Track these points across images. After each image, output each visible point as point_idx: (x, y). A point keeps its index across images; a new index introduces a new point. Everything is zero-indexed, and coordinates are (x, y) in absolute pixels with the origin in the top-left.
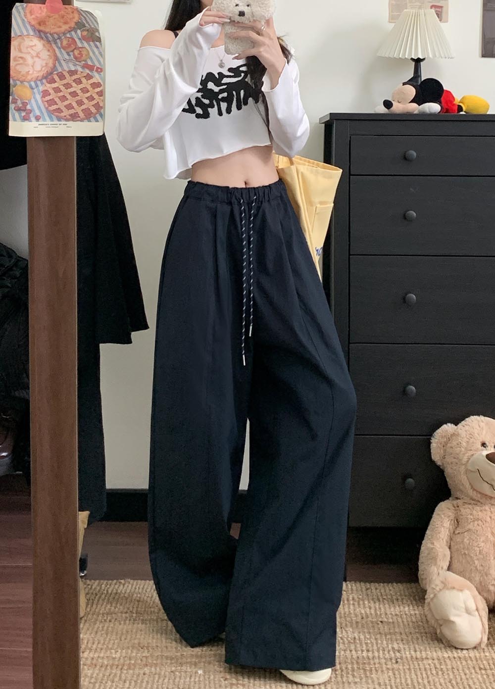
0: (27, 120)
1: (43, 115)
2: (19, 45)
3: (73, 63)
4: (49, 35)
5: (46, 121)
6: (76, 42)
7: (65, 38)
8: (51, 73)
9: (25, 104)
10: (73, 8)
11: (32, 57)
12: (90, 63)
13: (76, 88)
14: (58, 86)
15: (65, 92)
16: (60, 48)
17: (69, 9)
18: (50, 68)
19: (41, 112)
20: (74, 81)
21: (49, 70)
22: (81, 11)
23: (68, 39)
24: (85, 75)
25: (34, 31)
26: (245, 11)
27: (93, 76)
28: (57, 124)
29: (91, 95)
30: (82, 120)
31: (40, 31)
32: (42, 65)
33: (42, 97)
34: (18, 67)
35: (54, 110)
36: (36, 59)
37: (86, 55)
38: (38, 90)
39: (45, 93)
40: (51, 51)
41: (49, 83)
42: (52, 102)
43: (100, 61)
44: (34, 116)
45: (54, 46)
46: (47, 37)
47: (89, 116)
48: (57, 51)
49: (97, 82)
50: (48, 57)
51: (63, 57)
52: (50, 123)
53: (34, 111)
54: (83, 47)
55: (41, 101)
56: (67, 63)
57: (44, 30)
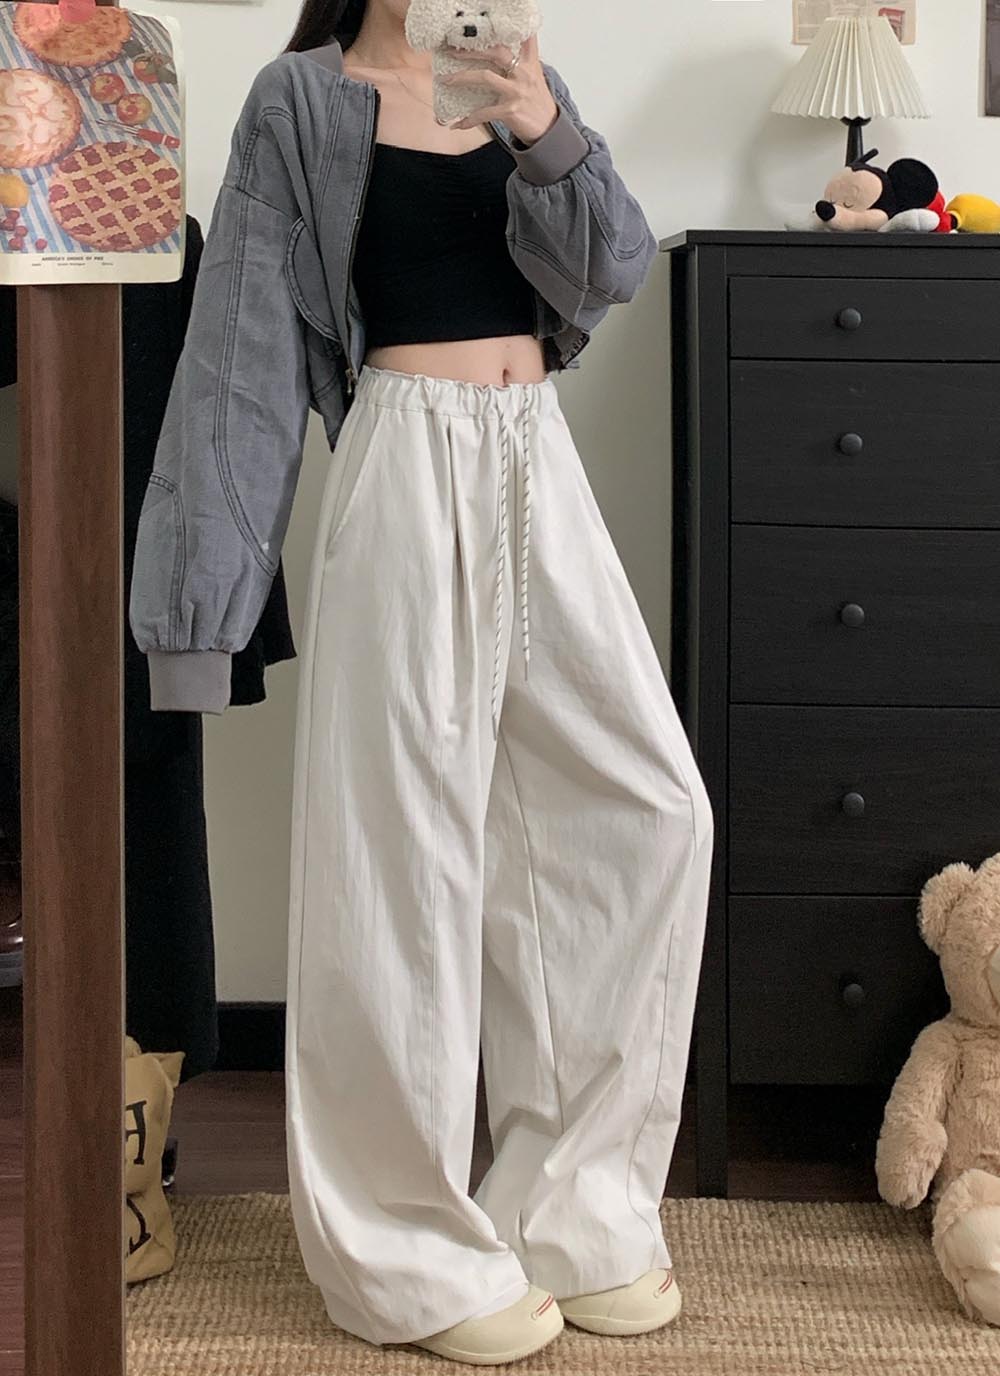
0: (17, 249)
1: (52, 238)
3: (116, 127)
4: (66, 71)
5: (58, 251)
6: (123, 83)
7: (100, 75)
8: (70, 151)
9: (15, 215)
10: (118, 13)
11: (30, 117)
12: (153, 128)
13: (122, 181)
14: (84, 177)
15: (99, 190)
16: (89, 98)
17: (110, 15)
18: (67, 140)
19: (49, 233)
20: (119, 166)
21: (65, 142)
22: (135, 18)
23: (105, 77)
24: (143, 154)
25: (35, 60)
26: (477, 26)
27: (159, 154)
28: (82, 258)
29: (156, 197)
30: (135, 250)
31: (45, 61)
32: (50, 134)
33: (50, 201)
35: (75, 227)
36: (38, 121)
37: (145, 111)
38: (42, 185)
39: (57, 193)
40: (69, 101)
41: (66, 171)
42: (70, 211)
43: (174, 124)
44: (32, 241)
45: (76, 91)
46: (62, 75)
47: (149, 240)
48: (82, 101)
49: (167, 168)
50: (63, 115)
51: (95, 115)
52: (67, 255)
53: (33, 231)
54: (138, 95)
55: (48, 209)
56: (105, 129)
57: (56, 59)
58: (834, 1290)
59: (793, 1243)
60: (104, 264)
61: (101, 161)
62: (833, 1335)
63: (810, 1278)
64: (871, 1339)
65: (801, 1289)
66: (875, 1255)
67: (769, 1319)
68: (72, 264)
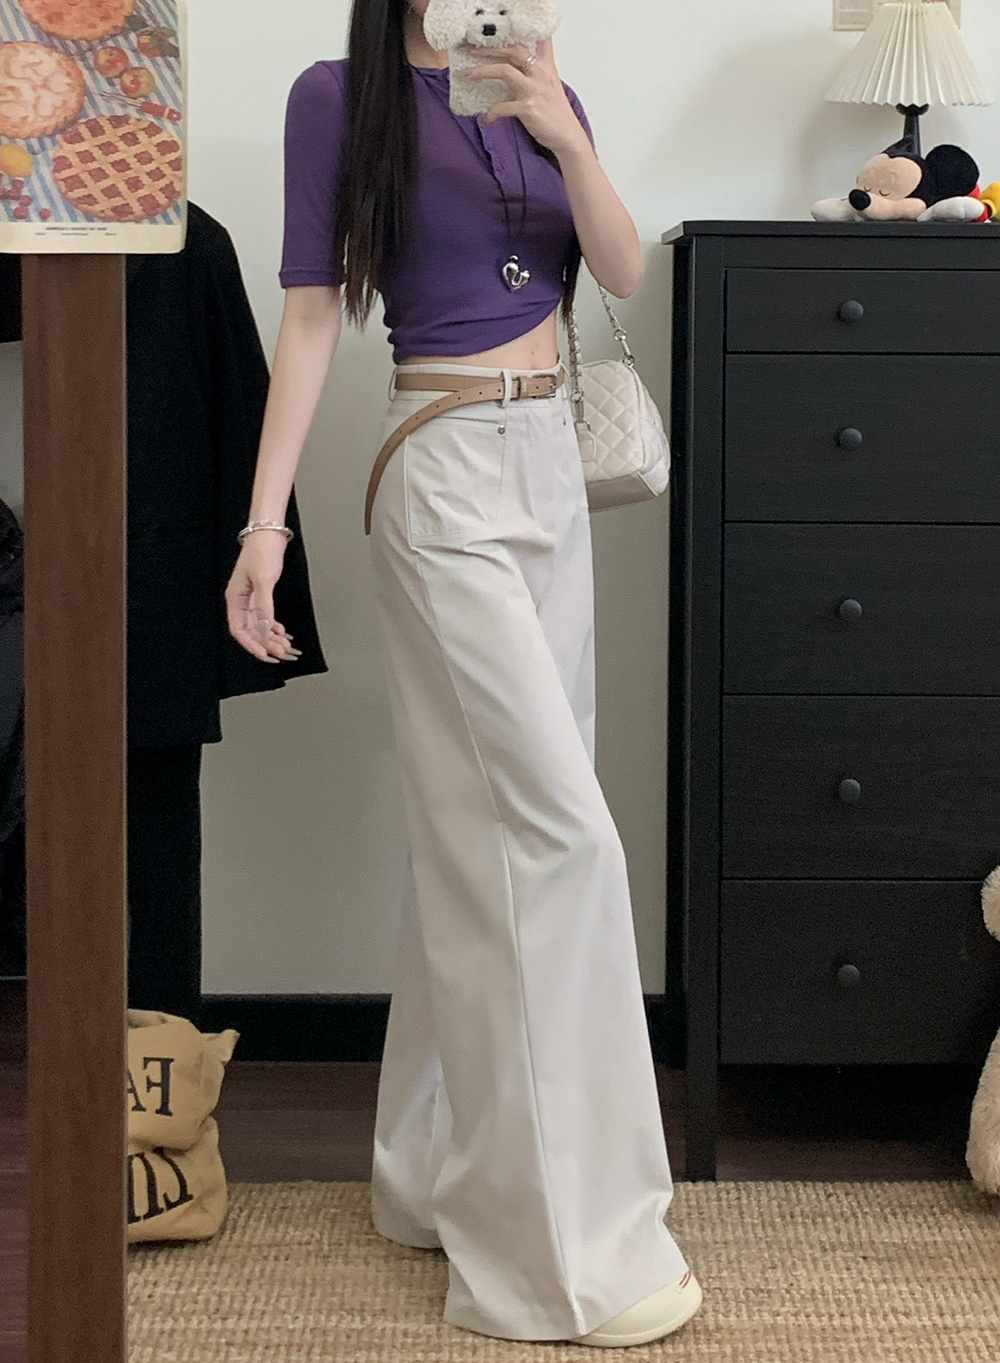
0: (21, 218)
1: (56, 208)
2: (7, 63)
3: (120, 100)
4: (69, 42)
5: (62, 222)
6: (126, 57)
7: (103, 48)
8: (74, 122)
9: (19, 185)
11: (34, 88)
12: (155, 101)
13: (125, 152)
14: (87, 148)
15: (103, 161)
16: (92, 70)
18: (71, 113)
19: (53, 203)
20: (123, 137)
23: (109, 50)
24: (145, 125)
25: (39, 33)
27: (161, 127)
28: (85, 228)
29: (158, 168)
30: (138, 220)
31: (49, 34)
32: (54, 105)
33: (54, 172)
35: (78, 198)
36: (42, 92)
37: (148, 84)
38: (46, 157)
39: (61, 163)
40: (73, 75)
41: (70, 143)
42: (74, 182)
43: (176, 97)
44: (36, 209)
45: (80, 65)
46: (66, 48)
47: (152, 211)
48: (86, 75)
49: (169, 140)
50: (67, 88)
51: (98, 86)
52: (70, 225)
53: (37, 200)
54: (142, 68)
55: (51, 180)
56: (108, 101)
57: (59, 32)
58: (896, 1264)
59: (852, 1220)
60: (108, 234)
61: (103, 132)
62: (894, 1305)
63: (870, 1253)
65: (863, 1265)
67: (831, 1292)
68: (75, 234)
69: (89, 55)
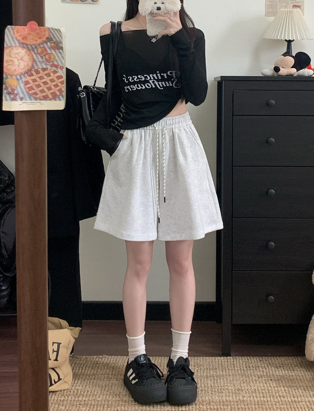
0: (14, 100)
2: (10, 53)
3: (45, 63)
4: (29, 46)
5: (27, 101)
6: (47, 50)
8: (31, 70)
9: (14, 90)
10: (45, 28)
11: (18, 60)
12: (56, 63)
13: (47, 79)
14: (35, 78)
15: (40, 82)
16: (36, 54)
17: (43, 29)
18: (30, 67)
19: (24, 95)
20: (46, 75)
21: (29, 68)
23: (41, 48)
24: (53, 71)
25: (19, 43)
26: (161, 7)
27: (58, 71)
28: (34, 103)
29: (57, 84)
30: (51, 100)
31: (23, 43)
32: (24, 65)
33: (24, 86)
34: (9, 67)
35: (32, 93)
36: (21, 61)
37: (53, 58)
38: (22, 81)
39: (27, 83)
40: (30, 55)
41: (29, 76)
42: (31, 88)
43: (62, 62)
44: (19, 97)
45: (32, 52)
46: (28, 47)
47: (55, 97)
48: (34, 56)
49: (60, 75)
50: (28, 59)
51: (38, 60)
52: (29, 101)
53: (19, 94)
54: (51, 53)
55: (24, 88)
56: (41, 63)
57: (26, 43)
58: (280, 382)
60: (41, 104)
61: (40, 73)
62: (280, 394)
63: (273, 378)
64: (292, 395)
65: (270, 382)
66: (293, 372)
67: (260, 390)
68: (31, 104)
69: (35, 49)
